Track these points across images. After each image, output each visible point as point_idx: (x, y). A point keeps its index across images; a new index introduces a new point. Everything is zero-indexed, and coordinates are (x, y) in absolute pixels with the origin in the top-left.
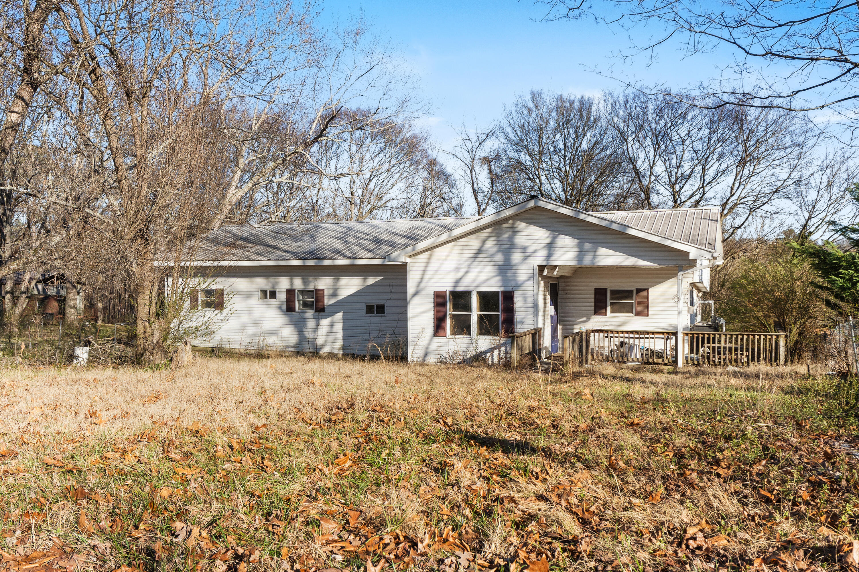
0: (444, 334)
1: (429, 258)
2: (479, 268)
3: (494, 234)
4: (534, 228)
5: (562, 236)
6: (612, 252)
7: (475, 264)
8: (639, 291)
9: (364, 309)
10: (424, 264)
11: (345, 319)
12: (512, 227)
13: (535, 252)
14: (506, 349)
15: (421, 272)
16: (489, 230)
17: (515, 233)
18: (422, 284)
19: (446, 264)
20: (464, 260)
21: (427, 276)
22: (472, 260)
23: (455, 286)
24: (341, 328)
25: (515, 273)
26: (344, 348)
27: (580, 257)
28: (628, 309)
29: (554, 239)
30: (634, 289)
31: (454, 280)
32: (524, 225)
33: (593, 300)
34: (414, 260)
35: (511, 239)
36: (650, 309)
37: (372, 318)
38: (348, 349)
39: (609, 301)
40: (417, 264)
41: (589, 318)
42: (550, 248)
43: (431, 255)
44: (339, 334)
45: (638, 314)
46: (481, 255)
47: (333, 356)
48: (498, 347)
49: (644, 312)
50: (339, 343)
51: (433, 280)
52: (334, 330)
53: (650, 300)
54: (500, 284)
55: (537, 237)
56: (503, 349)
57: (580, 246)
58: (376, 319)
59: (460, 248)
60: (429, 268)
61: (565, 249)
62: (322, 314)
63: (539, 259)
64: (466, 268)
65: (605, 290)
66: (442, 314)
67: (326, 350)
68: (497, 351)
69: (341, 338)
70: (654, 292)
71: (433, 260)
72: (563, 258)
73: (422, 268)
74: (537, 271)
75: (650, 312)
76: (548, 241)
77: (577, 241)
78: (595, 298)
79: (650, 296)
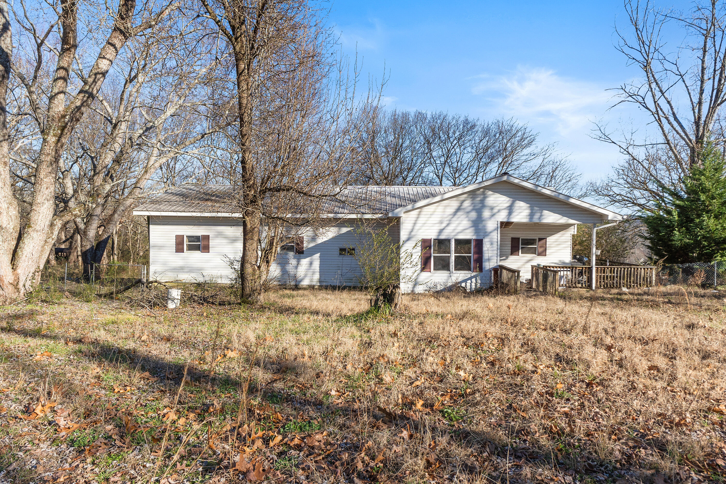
0: (429, 270)
1: (419, 215)
2: (457, 222)
3: (469, 199)
4: (497, 195)
5: (517, 202)
6: (552, 214)
7: (454, 219)
8: (540, 239)
9: (338, 252)
10: (415, 219)
11: (322, 259)
12: (484, 193)
13: (499, 211)
14: (476, 280)
15: (412, 225)
16: (465, 195)
17: (485, 197)
18: (413, 233)
19: (431, 219)
20: (445, 216)
21: (417, 227)
22: (451, 216)
23: (439, 235)
24: (318, 266)
25: (484, 226)
26: (320, 281)
27: (531, 215)
28: (533, 251)
29: (513, 203)
30: (537, 238)
31: (438, 231)
32: (490, 193)
33: (510, 245)
34: (406, 216)
35: (482, 201)
36: (547, 251)
37: (344, 258)
38: (323, 282)
39: (520, 246)
40: (409, 219)
41: (507, 258)
42: (510, 209)
43: (420, 212)
44: (316, 271)
45: (539, 255)
46: (459, 213)
47: (311, 287)
48: (470, 278)
49: (543, 253)
50: (317, 276)
51: (421, 231)
52: (313, 268)
53: (547, 246)
54: (472, 234)
55: (500, 202)
56: (474, 280)
57: (531, 208)
58: (347, 259)
59: (443, 208)
60: (418, 222)
61: (520, 211)
62: (302, 255)
63: (502, 217)
64: (448, 222)
65: (518, 239)
66: (428, 255)
67: (305, 283)
68: (469, 281)
69: (318, 273)
70: (550, 240)
71: (421, 216)
72: (518, 217)
73: (413, 222)
74: (499, 225)
75: (547, 253)
76: (508, 205)
77: (528, 205)
78: (512, 244)
79: (547, 243)
